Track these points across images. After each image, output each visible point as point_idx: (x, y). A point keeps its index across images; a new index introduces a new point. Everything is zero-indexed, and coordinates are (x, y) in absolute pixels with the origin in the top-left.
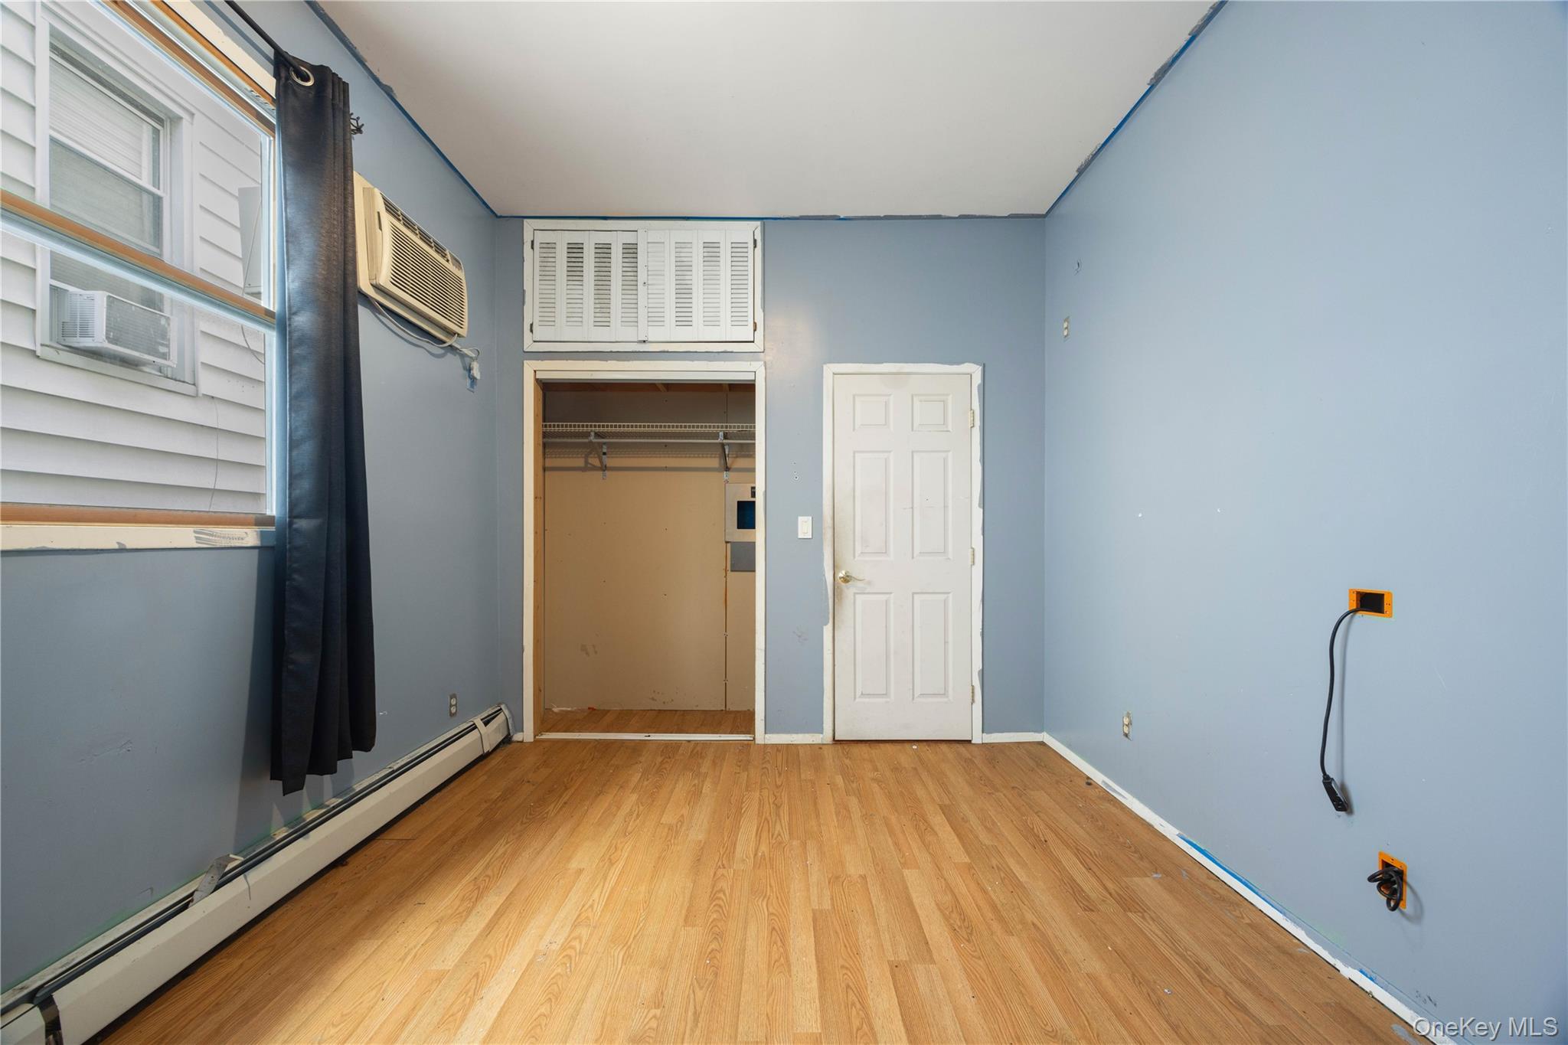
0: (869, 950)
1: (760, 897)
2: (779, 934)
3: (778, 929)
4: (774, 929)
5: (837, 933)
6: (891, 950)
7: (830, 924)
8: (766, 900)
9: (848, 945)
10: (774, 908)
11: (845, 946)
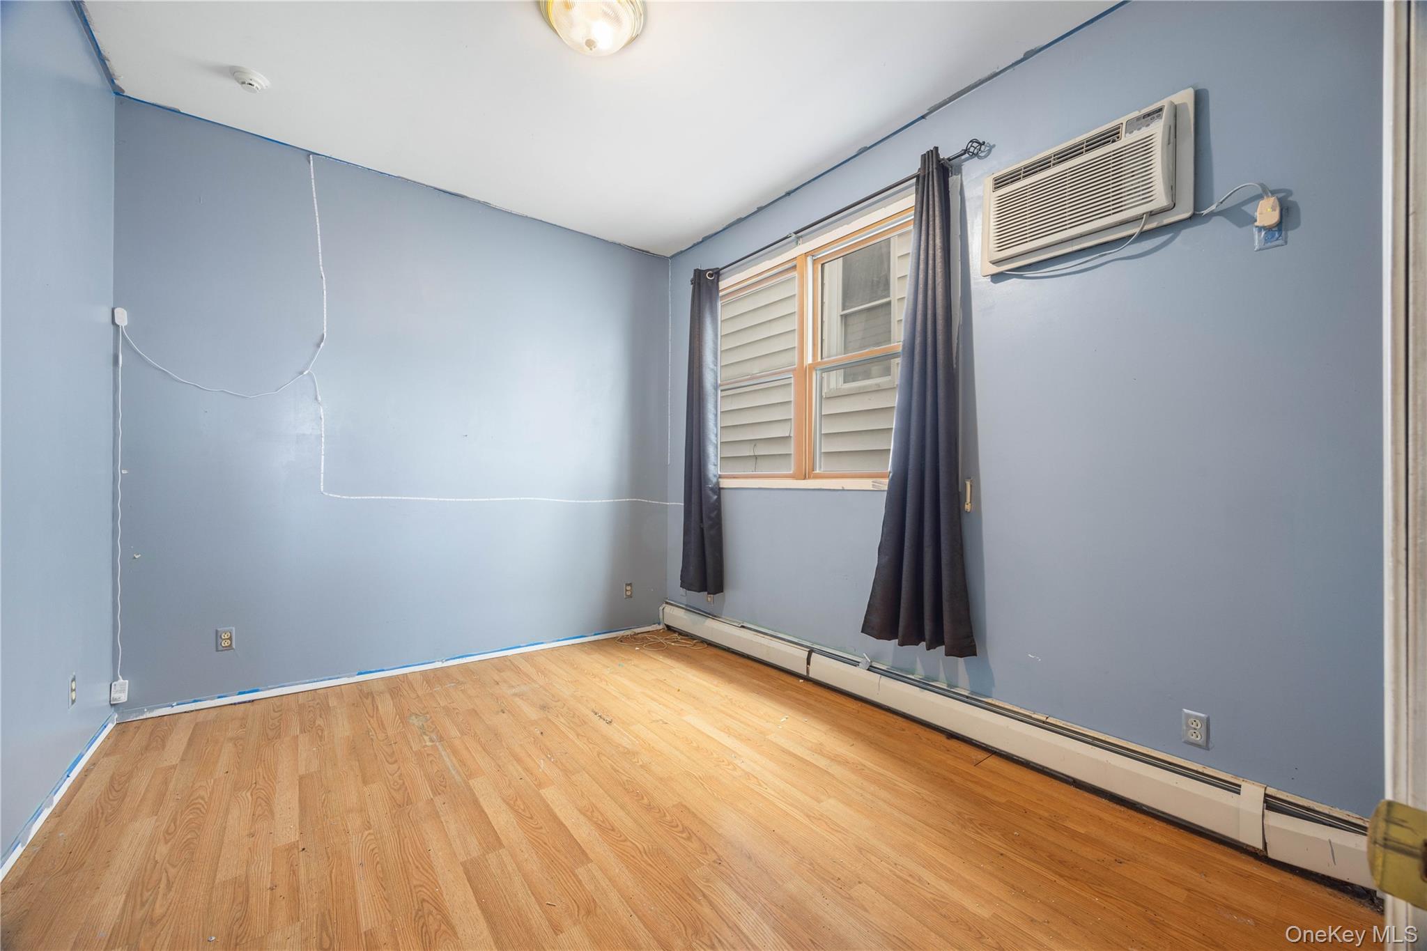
0: (523, 849)
1: (649, 850)
2: (606, 829)
3: (610, 832)
4: (613, 830)
5: (558, 851)
6: (503, 857)
7: (568, 856)
8: (642, 850)
9: (544, 845)
10: (627, 846)
11: (545, 844)
